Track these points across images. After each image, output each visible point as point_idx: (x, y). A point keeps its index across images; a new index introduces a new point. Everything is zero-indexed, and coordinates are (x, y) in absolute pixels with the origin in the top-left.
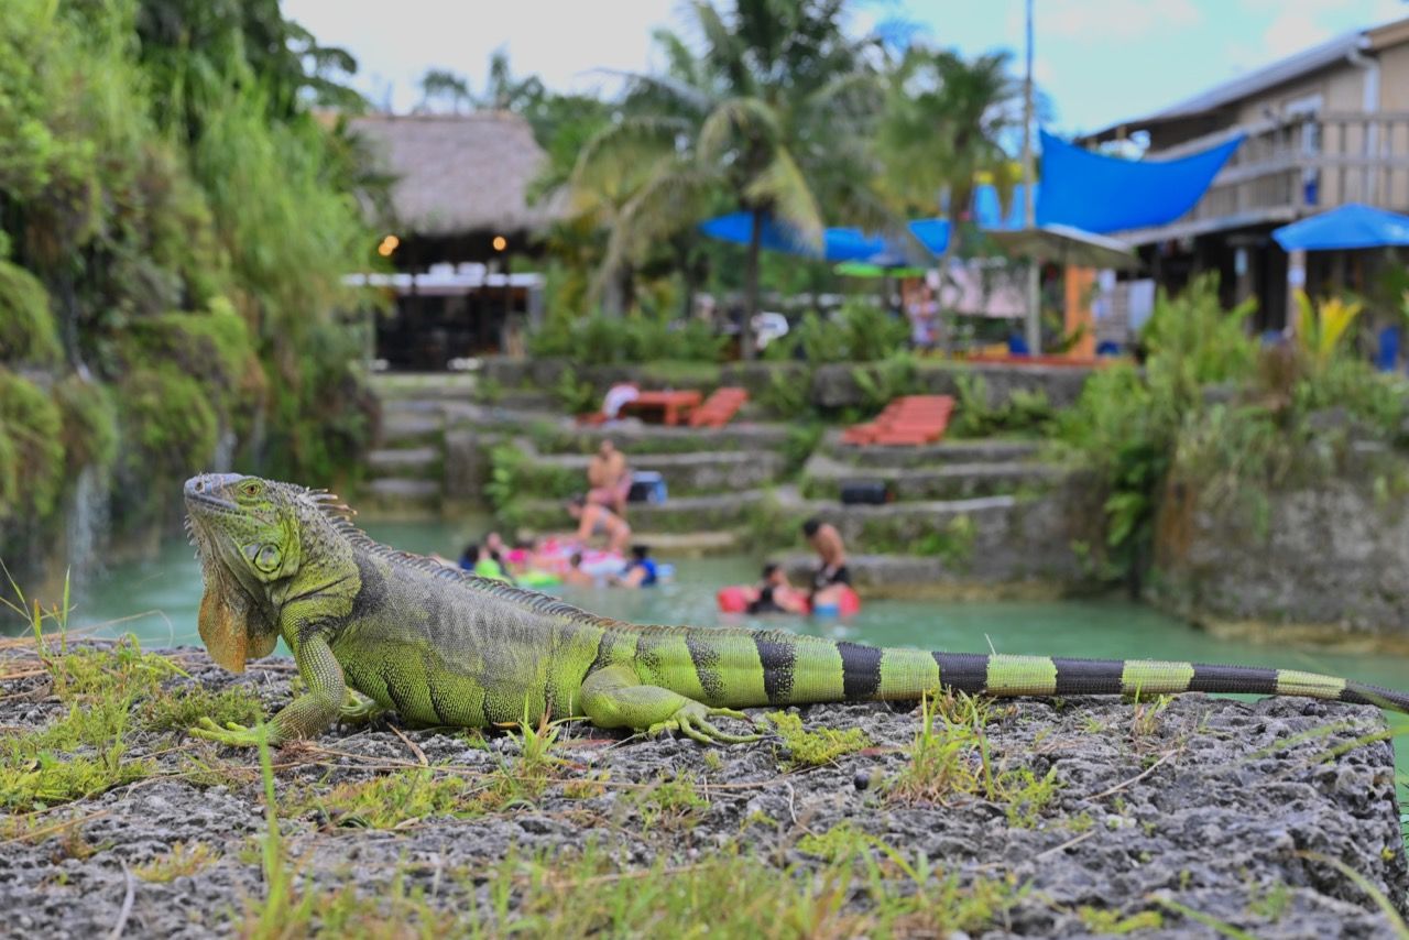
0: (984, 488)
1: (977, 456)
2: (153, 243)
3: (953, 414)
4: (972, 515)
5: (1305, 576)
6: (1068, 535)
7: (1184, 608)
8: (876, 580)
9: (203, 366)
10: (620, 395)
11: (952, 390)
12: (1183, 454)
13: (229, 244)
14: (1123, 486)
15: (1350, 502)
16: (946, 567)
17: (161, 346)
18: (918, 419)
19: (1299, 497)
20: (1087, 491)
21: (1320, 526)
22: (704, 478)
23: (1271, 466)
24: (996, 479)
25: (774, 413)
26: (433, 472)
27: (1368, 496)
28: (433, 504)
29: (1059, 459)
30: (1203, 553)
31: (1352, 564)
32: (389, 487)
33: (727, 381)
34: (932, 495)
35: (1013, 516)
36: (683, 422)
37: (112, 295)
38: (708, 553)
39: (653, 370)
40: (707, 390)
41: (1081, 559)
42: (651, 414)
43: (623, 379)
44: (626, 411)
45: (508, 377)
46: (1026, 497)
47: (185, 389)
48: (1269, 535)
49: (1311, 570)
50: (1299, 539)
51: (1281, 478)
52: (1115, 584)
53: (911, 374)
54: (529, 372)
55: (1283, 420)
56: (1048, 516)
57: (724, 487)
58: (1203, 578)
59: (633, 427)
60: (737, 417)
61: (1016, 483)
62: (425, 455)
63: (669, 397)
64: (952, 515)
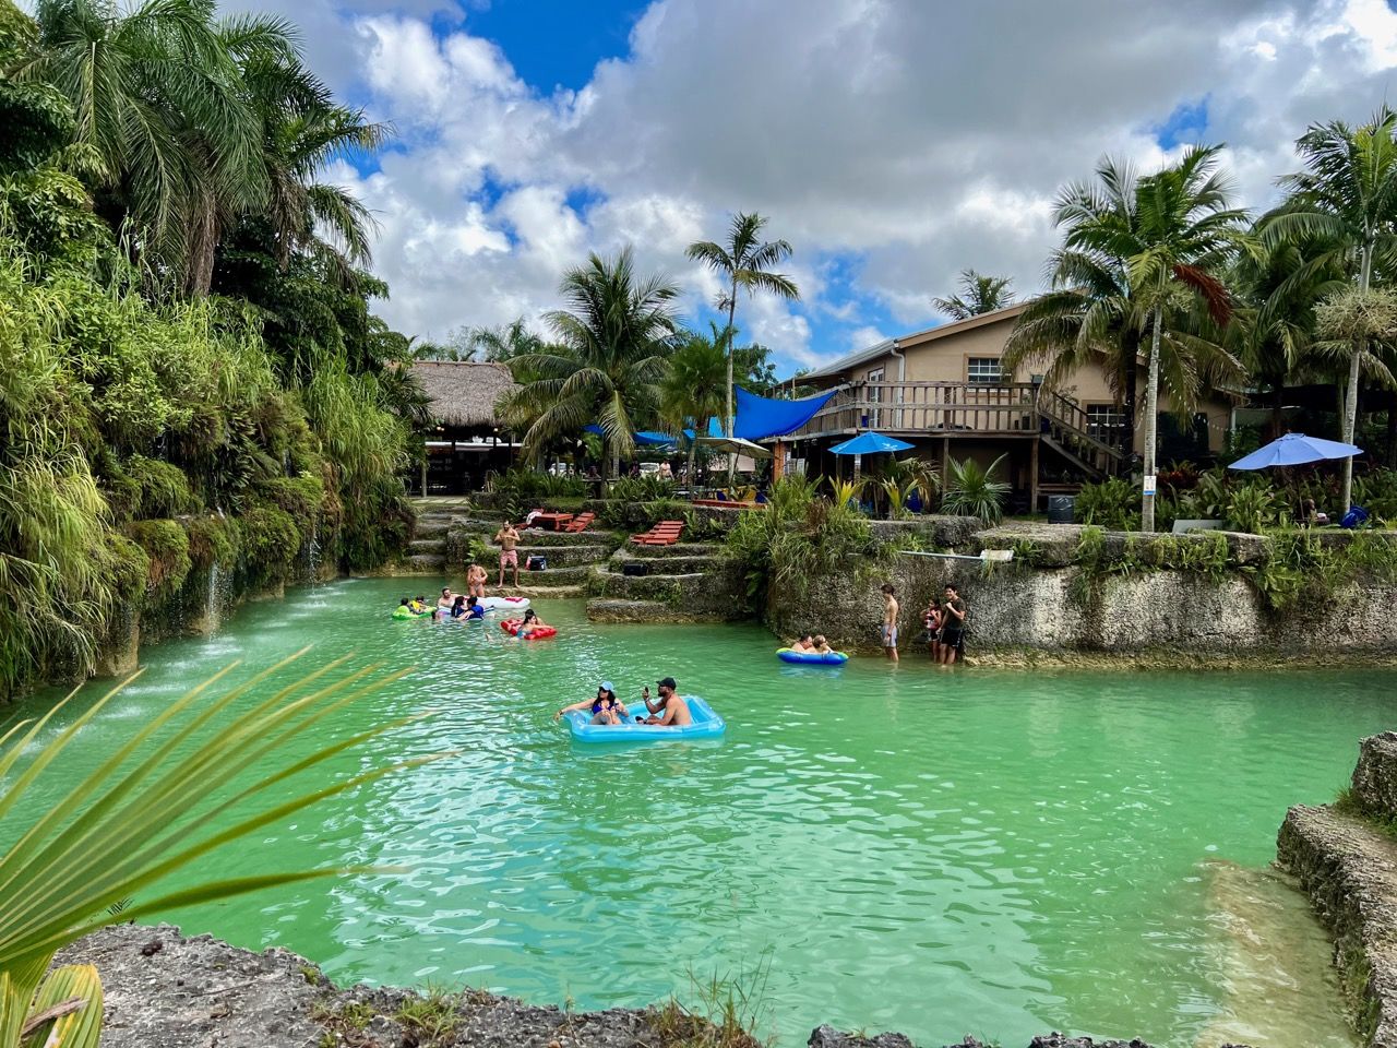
0: (691, 567)
1: (691, 552)
2: (267, 443)
3: (683, 529)
4: (682, 580)
5: (825, 616)
6: (729, 591)
7: (775, 630)
8: (635, 613)
9: (294, 506)
10: (535, 514)
11: (683, 518)
12: (775, 552)
13: (323, 438)
14: (754, 569)
15: (845, 581)
16: (670, 606)
17: (270, 495)
18: (666, 532)
19: (823, 578)
20: (737, 571)
21: (832, 591)
22: (569, 558)
23: (809, 565)
24: (696, 562)
25: (607, 525)
26: (442, 550)
27: (851, 578)
28: (440, 567)
29: (724, 554)
30: (782, 603)
31: (847, 611)
32: (418, 558)
33: (586, 509)
34: (666, 571)
35: (702, 582)
36: (562, 529)
37: (237, 472)
38: (567, 595)
39: (551, 502)
40: (577, 513)
41: (735, 603)
42: (547, 524)
43: (538, 507)
44: (536, 522)
45: (485, 502)
46: (710, 573)
47: (280, 518)
48: (810, 595)
49: (828, 614)
50: (823, 598)
51: (817, 569)
52: (750, 616)
53: (666, 509)
54: (494, 499)
55: (816, 541)
56: (719, 582)
57: (579, 562)
58: (783, 614)
59: (538, 531)
60: (590, 527)
61: (705, 564)
62: (440, 542)
63: (557, 516)
64: (674, 581)
